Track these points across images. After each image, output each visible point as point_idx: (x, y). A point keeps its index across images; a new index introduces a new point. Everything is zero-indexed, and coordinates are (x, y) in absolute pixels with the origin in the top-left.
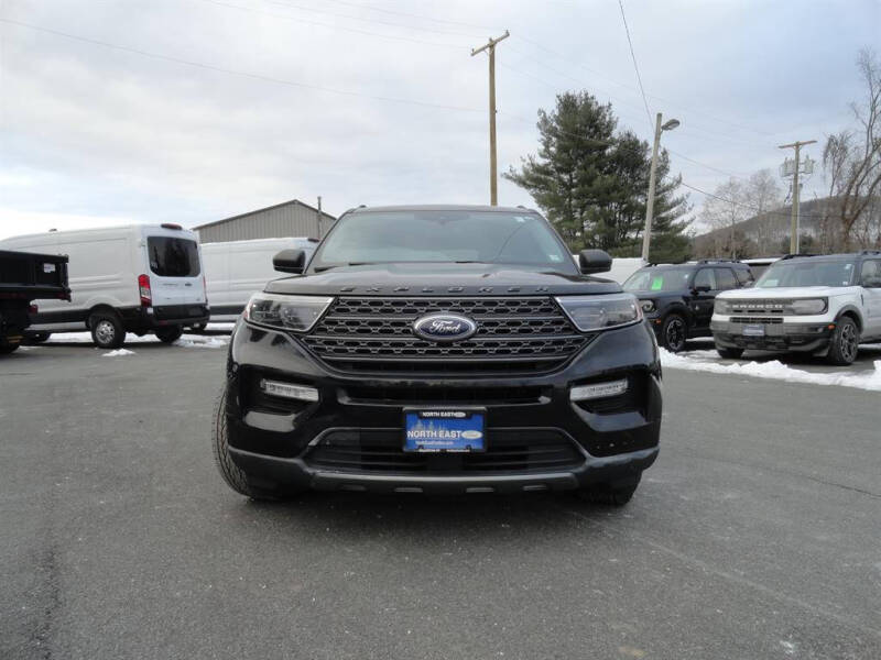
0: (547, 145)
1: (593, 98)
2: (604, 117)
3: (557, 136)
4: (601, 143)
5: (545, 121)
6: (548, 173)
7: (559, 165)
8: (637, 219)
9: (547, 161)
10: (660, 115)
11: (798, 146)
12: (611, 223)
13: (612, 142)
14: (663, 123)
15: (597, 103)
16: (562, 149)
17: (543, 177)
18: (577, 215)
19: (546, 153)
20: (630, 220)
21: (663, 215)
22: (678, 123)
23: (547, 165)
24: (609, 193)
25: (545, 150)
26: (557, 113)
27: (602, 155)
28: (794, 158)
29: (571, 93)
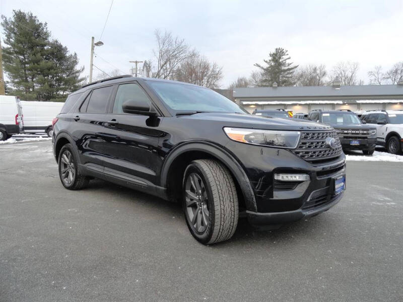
0: (9, 37)
1: (35, 17)
2: (43, 29)
3: (15, 33)
4: (43, 43)
5: (6, 22)
6: (10, 53)
7: (16, 50)
8: (63, 85)
9: (9, 46)
10: (93, 38)
11: (136, 62)
12: (51, 86)
13: (49, 44)
14: (96, 42)
15: (38, 21)
16: (18, 41)
17: (7, 55)
18: (29, 80)
19: (8, 42)
20: (59, 85)
21: (77, 85)
22: (103, 44)
23: (8, 48)
24: (49, 70)
25: (7, 40)
26: (13, 20)
27: (43, 49)
28: (135, 67)
29: (22, 11)
